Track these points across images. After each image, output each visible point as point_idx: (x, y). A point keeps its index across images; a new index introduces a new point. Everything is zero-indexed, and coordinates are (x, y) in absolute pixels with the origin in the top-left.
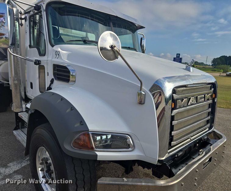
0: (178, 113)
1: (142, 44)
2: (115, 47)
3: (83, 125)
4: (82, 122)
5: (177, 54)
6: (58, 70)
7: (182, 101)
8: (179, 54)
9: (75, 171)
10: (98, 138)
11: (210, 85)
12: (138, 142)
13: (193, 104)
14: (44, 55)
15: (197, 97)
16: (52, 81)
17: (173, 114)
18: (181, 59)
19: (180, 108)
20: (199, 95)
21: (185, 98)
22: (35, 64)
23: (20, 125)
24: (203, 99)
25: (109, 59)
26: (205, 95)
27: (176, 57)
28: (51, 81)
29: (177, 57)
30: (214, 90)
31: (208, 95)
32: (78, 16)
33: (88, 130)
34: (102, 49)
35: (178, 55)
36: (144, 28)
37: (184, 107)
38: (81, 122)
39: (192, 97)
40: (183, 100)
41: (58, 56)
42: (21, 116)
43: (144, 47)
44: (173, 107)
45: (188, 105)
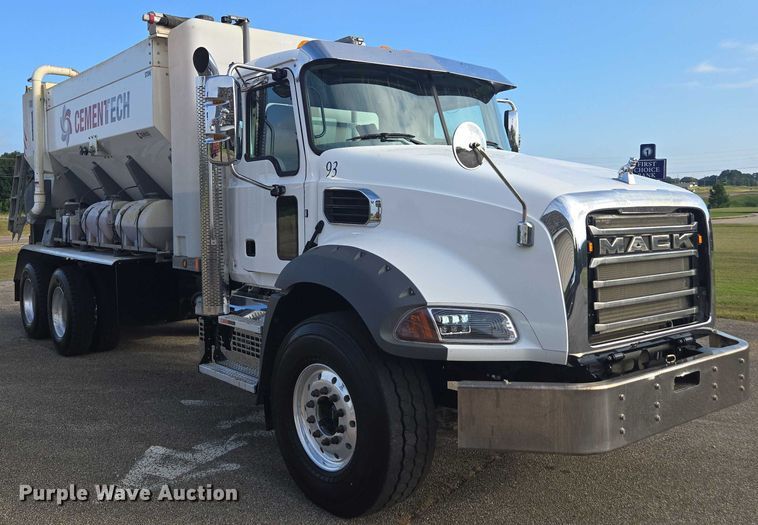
0: (602, 265)
1: (510, 128)
2: (478, 145)
3: (414, 294)
4: (413, 291)
5: (643, 147)
6: (335, 201)
7: (612, 242)
8: (653, 147)
9: (398, 395)
10: (445, 320)
11: (687, 215)
12: (526, 323)
13: (640, 252)
14: (294, 173)
15: (650, 237)
16: (319, 227)
17: (592, 266)
18: (662, 164)
19: (608, 254)
20: (654, 234)
21: (619, 236)
22: (272, 195)
23: (213, 350)
24: (668, 245)
25: (470, 165)
26: (671, 236)
27: (637, 157)
28: (317, 228)
29: (642, 156)
30: (698, 225)
31: (681, 235)
32: (366, 83)
33: (424, 305)
34: (459, 151)
35: (647, 151)
36: (514, 87)
37: (616, 254)
38: (410, 289)
39: (637, 235)
40: (613, 239)
41: (334, 171)
42: (230, 322)
43: (514, 135)
44: (591, 250)
45: (626, 253)
